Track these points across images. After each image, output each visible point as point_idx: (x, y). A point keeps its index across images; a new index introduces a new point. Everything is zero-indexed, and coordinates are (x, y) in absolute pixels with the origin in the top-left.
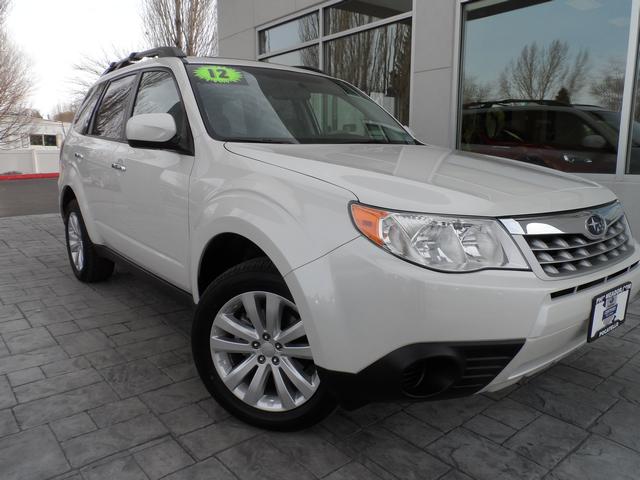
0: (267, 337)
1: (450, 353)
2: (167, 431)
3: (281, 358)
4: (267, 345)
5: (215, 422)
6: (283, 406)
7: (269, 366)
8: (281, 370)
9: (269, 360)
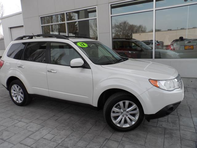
0: (125, 111)
1: (172, 106)
2: (105, 139)
3: (128, 115)
4: (125, 113)
5: (113, 134)
6: (129, 125)
7: (125, 117)
8: (128, 117)
9: (125, 116)
